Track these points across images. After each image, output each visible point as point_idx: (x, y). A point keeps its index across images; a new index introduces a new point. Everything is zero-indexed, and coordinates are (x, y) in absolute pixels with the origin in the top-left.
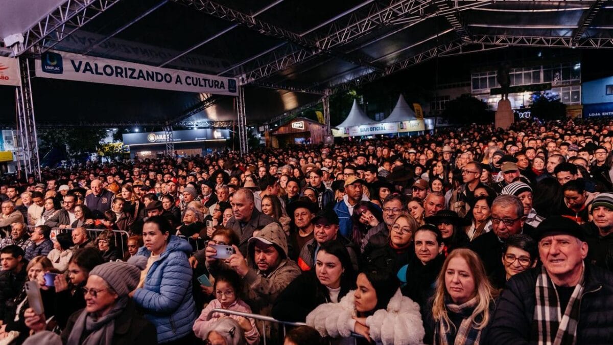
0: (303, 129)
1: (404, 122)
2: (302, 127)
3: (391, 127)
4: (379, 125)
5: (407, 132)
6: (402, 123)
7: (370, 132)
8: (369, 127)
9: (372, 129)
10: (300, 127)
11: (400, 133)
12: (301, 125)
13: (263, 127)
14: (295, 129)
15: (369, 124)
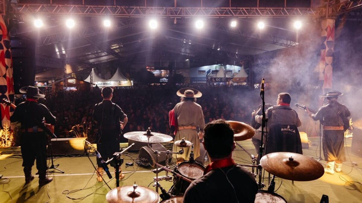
0: (75, 83)
1: (121, 82)
2: (74, 82)
3: (115, 83)
4: (108, 82)
5: (123, 87)
6: (120, 82)
7: (103, 86)
8: (102, 83)
9: (104, 84)
10: (73, 82)
11: (119, 87)
12: (73, 81)
13: (51, 81)
14: (70, 83)
15: (102, 81)
